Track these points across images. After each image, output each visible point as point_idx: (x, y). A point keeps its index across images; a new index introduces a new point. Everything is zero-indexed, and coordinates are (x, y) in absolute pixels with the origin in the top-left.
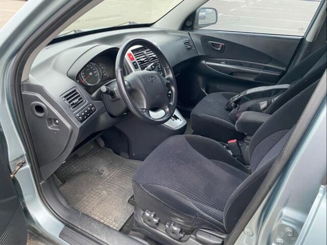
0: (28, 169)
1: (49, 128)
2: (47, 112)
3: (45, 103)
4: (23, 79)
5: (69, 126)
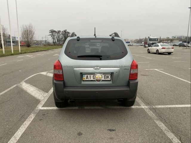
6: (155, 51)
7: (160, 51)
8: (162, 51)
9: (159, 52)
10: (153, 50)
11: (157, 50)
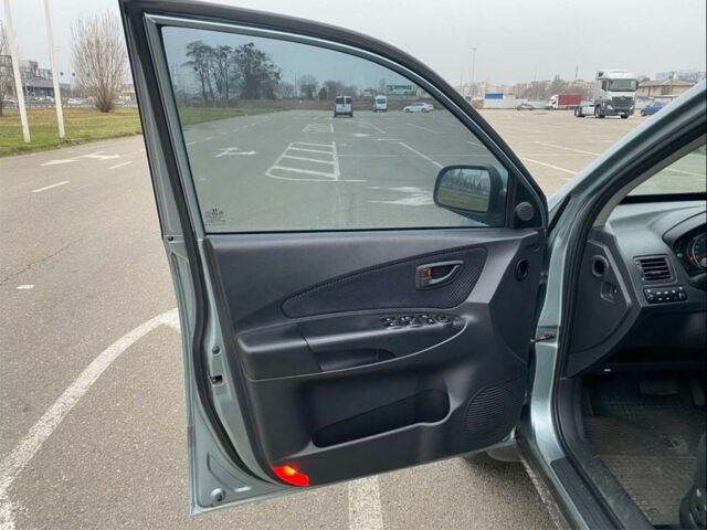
0: (553, 348)
1: (602, 296)
2: (606, 273)
3: (610, 260)
4: (596, 224)
5: (628, 300)
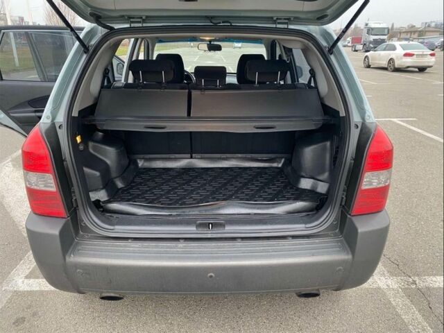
6: (384, 63)
7: (397, 64)
8: (404, 62)
9: (396, 66)
10: (379, 60)
11: (391, 61)
